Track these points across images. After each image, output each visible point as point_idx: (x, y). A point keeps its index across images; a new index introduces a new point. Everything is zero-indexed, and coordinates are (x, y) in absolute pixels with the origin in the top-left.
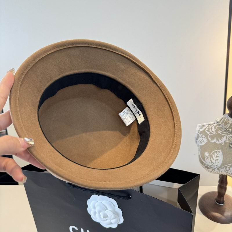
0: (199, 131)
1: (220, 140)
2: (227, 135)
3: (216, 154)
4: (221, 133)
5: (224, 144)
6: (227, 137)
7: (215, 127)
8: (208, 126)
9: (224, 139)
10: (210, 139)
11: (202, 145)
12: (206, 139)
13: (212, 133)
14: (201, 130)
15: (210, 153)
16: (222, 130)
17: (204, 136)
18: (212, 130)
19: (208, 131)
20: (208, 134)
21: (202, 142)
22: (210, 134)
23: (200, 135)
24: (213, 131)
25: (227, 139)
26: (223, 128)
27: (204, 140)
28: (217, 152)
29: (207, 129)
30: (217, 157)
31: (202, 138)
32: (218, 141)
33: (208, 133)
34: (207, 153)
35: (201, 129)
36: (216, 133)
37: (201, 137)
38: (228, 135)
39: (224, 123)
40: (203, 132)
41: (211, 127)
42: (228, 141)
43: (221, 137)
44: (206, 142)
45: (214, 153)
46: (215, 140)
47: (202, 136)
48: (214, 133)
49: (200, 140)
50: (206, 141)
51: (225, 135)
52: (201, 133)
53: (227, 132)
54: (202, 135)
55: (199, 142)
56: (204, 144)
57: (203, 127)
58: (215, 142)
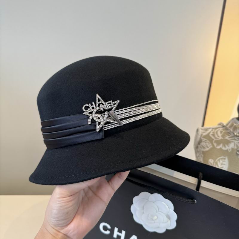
0: (202, 135)
1: (226, 146)
2: (235, 141)
3: (221, 161)
4: (228, 139)
5: (230, 150)
6: (235, 143)
7: (221, 132)
8: (212, 130)
9: (232, 145)
10: (215, 145)
11: (205, 150)
12: (210, 144)
13: (218, 138)
14: (204, 134)
15: (215, 160)
16: (229, 136)
17: (208, 141)
18: (217, 135)
19: (213, 135)
20: (213, 140)
21: (206, 147)
22: (215, 139)
23: (203, 139)
24: (219, 136)
25: (234, 145)
26: (231, 133)
27: (209, 145)
28: (223, 159)
29: (211, 133)
30: (222, 164)
31: (206, 143)
32: (225, 147)
33: (213, 137)
34: (211, 160)
35: (204, 132)
36: (222, 138)
37: (203, 142)
38: (237, 141)
39: (232, 128)
40: (208, 137)
41: (216, 131)
42: (236, 148)
43: (228, 142)
44: (210, 148)
45: (219, 160)
46: (221, 146)
47: (206, 141)
48: (220, 138)
49: (203, 145)
50: (210, 146)
51: (233, 141)
52: (205, 137)
53: (236, 138)
54: (205, 139)
55: (202, 147)
56: (207, 149)
57: (207, 131)
58: (221, 148)
